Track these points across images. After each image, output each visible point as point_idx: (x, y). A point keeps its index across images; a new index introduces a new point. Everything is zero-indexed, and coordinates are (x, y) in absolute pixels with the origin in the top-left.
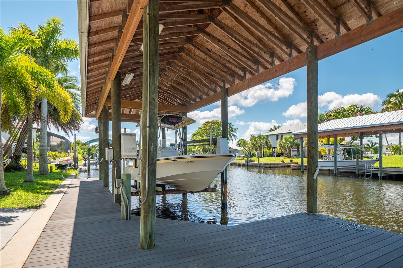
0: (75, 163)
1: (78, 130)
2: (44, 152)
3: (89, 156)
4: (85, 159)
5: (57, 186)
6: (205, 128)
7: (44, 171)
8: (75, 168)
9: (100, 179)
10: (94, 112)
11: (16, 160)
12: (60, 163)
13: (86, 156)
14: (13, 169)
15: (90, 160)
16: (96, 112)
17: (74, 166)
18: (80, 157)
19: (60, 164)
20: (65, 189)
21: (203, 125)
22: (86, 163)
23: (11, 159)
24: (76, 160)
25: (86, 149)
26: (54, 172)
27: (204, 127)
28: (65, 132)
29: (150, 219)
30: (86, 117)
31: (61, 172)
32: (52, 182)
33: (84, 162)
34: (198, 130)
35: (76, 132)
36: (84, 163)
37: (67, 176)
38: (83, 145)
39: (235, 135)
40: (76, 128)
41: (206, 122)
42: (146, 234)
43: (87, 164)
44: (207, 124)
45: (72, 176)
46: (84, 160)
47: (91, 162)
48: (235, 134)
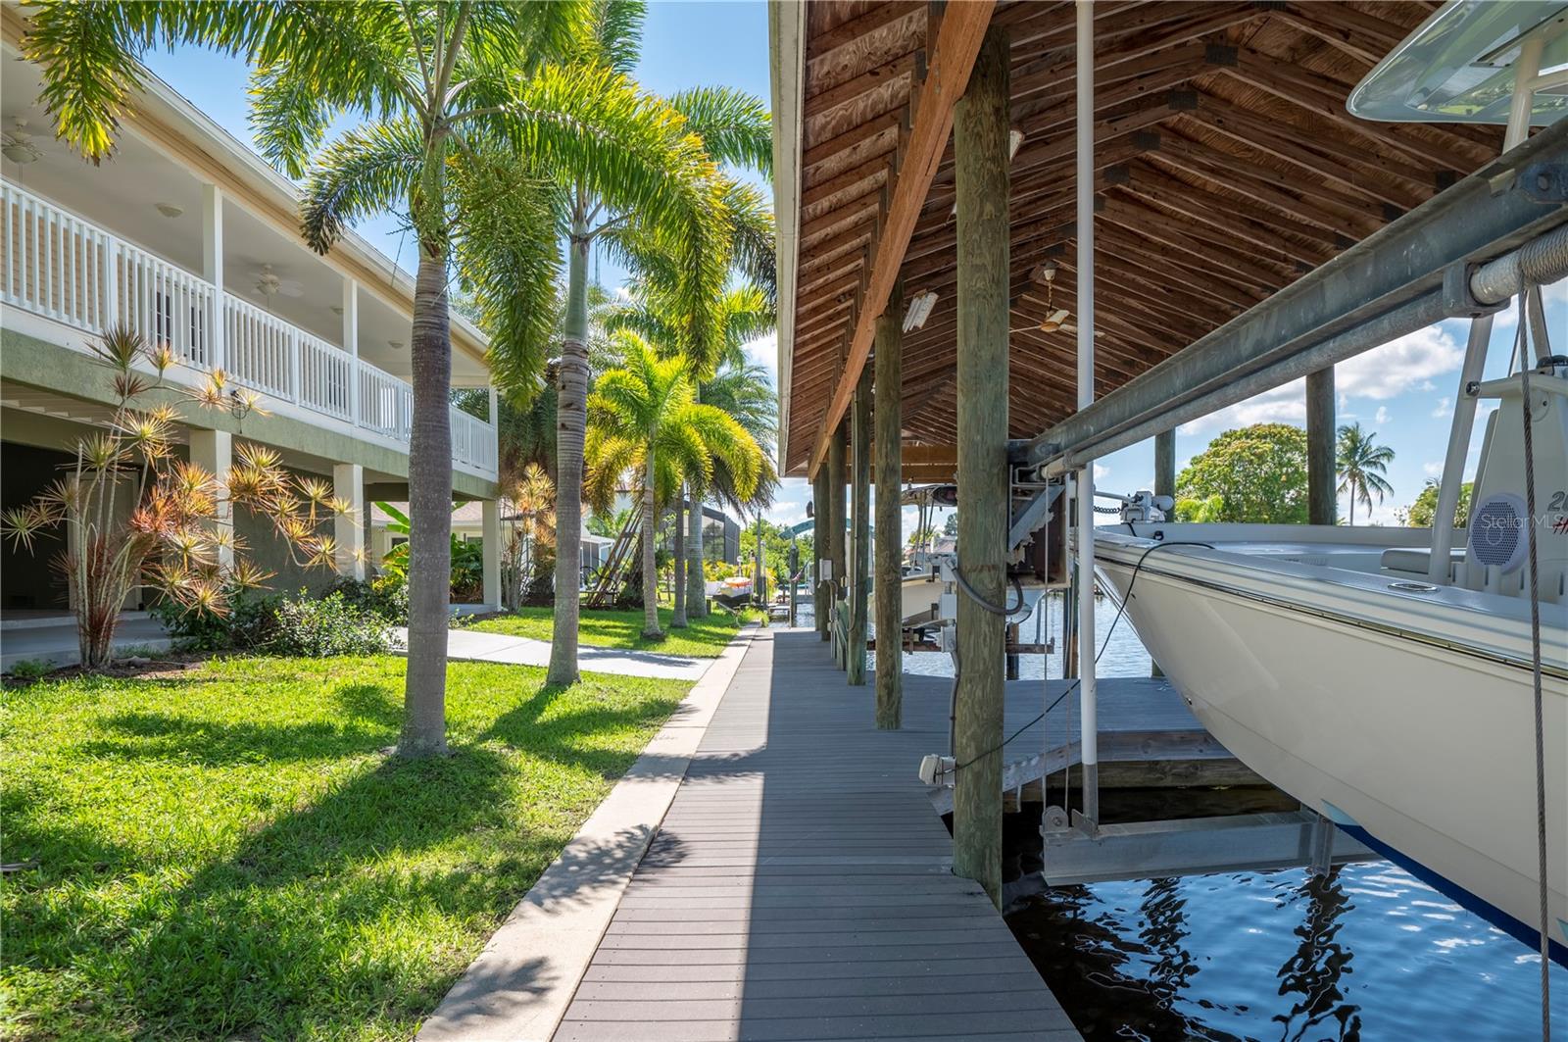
0: (759, 593)
1: (767, 506)
2: (696, 565)
3: (794, 573)
4: (781, 583)
5: (732, 638)
6: (1218, 461)
7: (696, 608)
8: (761, 606)
9: (817, 630)
10: (805, 465)
11: (636, 583)
12: (725, 593)
13: (786, 572)
14: (632, 604)
15: (796, 588)
16: (809, 464)
17: (757, 600)
18: (769, 575)
19: (724, 596)
20: (748, 642)
21: (1211, 445)
22: (784, 597)
23: (627, 581)
24: (760, 583)
25: (785, 550)
26: (715, 614)
27: (1216, 454)
28: (738, 510)
29: (858, 650)
30: (786, 476)
31: (729, 613)
32: (718, 630)
33: (781, 593)
34: (1189, 467)
35: (763, 510)
36: (779, 597)
37: (745, 623)
38: (775, 536)
39: (1380, 480)
40: (763, 500)
41: (1226, 435)
42: (853, 667)
43: (787, 599)
44: (1229, 443)
45: (755, 623)
46: (781, 588)
47: (800, 592)
48: (1378, 472)
